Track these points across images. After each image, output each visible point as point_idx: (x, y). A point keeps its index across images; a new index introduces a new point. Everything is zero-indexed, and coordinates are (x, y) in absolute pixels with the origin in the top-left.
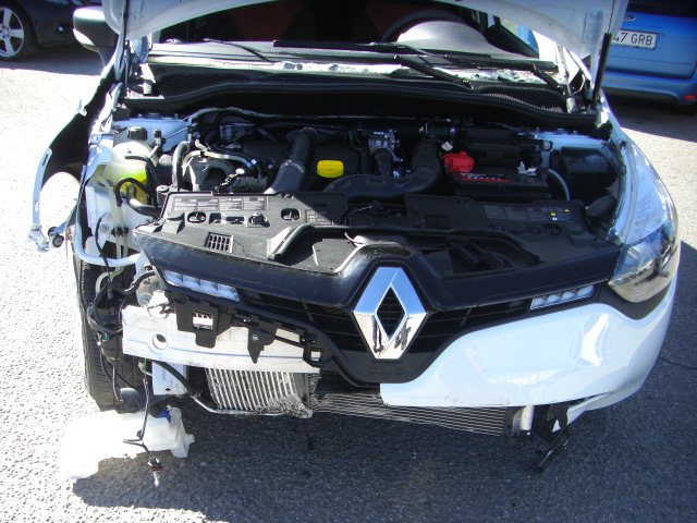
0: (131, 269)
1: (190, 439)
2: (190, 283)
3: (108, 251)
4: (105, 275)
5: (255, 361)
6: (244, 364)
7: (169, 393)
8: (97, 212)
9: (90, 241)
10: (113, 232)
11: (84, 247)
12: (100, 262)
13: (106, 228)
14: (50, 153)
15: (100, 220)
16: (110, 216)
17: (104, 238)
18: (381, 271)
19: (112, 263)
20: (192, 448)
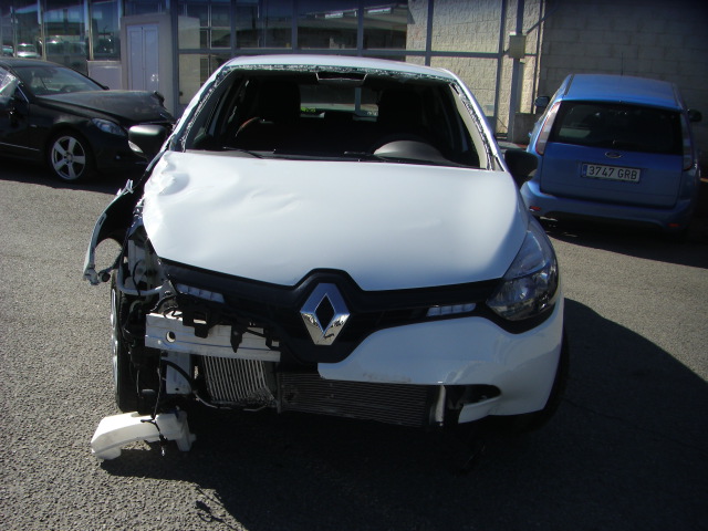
0: (156, 296)
1: (193, 437)
2: (195, 291)
3: (141, 286)
4: (137, 302)
5: (235, 351)
6: (228, 353)
7: (178, 392)
8: (135, 258)
9: (129, 281)
10: (145, 274)
11: (124, 283)
12: (135, 293)
13: (141, 271)
14: (105, 216)
15: (137, 264)
16: (144, 262)
17: (138, 278)
18: (320, 286)
19: (144, 293)
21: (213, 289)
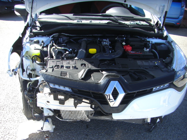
0: (37, 81)
1: (54, 127)
2: (57, 87)
3: (30, 76)
4: (30, 83)
5: (76, 108)
6: (73, 109)
7: (49, 115)
8: (26, 65)
9: (25, 73)
10: (31, 70)
11: (23, 75)
12: (28, 79)
13: (29, 69)
14: (12, 48)
15: (27, 67)
16: (30, 66)
17: (29, 72)
18: (112, 82)
19: (32, 79)
20: (55, 129)
21: (65, 86)
